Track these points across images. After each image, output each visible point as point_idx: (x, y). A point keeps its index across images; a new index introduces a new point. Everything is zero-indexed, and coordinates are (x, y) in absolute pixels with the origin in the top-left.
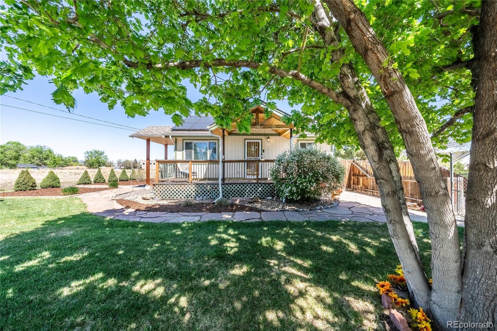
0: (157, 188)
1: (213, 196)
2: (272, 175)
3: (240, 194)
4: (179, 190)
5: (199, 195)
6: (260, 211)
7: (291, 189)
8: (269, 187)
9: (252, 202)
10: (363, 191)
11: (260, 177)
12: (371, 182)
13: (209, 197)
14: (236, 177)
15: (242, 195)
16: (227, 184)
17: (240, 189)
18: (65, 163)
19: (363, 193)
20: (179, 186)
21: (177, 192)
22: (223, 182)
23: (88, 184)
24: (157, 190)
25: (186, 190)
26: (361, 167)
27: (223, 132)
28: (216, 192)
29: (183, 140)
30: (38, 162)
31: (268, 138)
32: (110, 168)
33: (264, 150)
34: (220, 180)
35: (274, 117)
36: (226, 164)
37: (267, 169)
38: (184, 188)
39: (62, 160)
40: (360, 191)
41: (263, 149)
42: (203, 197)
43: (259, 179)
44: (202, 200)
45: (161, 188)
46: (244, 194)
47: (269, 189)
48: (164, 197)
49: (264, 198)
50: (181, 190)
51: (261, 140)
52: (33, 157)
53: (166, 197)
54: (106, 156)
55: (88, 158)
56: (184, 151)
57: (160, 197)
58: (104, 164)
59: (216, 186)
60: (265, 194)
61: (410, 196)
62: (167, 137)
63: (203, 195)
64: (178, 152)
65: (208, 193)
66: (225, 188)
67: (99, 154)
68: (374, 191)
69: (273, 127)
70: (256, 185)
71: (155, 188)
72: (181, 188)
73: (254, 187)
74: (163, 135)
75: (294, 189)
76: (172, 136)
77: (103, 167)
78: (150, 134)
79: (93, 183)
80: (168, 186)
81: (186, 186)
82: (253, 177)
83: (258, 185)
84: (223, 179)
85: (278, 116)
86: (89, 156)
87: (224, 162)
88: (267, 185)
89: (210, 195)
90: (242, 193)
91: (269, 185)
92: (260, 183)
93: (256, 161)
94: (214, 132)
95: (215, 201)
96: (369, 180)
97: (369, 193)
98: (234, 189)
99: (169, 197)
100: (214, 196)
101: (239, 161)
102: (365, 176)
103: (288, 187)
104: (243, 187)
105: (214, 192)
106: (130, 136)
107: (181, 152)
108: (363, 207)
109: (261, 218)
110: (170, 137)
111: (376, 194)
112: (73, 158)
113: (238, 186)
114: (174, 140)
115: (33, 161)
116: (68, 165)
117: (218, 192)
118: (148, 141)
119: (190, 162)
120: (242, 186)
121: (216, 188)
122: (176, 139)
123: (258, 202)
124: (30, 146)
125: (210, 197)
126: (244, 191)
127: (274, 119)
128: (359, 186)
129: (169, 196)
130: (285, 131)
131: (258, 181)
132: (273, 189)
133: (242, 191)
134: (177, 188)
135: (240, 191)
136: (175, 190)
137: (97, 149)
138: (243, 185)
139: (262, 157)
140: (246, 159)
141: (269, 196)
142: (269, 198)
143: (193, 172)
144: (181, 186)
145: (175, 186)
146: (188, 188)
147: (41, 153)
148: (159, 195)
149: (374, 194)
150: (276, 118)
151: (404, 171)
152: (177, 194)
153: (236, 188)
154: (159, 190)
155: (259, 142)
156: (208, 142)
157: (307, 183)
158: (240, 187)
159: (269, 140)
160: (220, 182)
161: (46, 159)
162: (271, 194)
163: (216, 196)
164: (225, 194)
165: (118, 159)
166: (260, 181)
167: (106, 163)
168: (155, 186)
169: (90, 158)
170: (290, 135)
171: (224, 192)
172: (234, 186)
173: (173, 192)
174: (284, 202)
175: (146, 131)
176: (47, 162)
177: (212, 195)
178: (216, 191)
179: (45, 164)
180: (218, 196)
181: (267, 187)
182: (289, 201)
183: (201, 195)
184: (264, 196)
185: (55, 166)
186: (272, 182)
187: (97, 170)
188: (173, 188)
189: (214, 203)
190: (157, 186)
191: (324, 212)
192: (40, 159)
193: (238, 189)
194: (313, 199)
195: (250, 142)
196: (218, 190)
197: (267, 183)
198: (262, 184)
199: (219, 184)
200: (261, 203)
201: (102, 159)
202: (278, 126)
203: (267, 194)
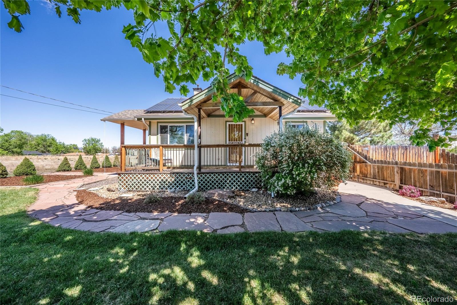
0: (122, 178)
1: (187, 188)
2: (258, 163)
3: (220, 186)
4: (147, 180)
5: (171, 187)
6: (243, 211)
7: (285, 182)
8: (254, 176)
9: (233, 197)
10: (360, 180)
11: (243, 164)
12: (372, 170)
13: (182, 188)
14: (214, 164)
15: (221, 187)
16: (203, 173)
17: (219, 179)
18: (67, 150)
19: (361, 182)
20: (148, 176)
21: (145, 183)
22: (200, 170)
23: (68, 171)
24: (123, 180)
25: (156, 180)
26: (358, 152)
27: (199, 111)
28: (191, 183)
29: (158, 122)
30: (43, 149)
31: (253, 119)
32: (105, 154)
33: (247, 134)
34: (195, 168)
35: (259, 92)
36: (202, 149)
37: (252, 155)
38: (154, 178)
39: (65, 147)
40: (357, 180)
41: (247, 132)
42: (175, 188)
43: (242, 167)
44: (174, 192)
45: (127, 178)
46: (224, 186)
47: (254, 179)
48: (131, 189)
49: (248, 190)
50: (150, 180)
51: (245, 122)
52: (38, 145)
53: (133, 189)
54: (102, 143)
55: (86, 145)
56: (159, 135)
57: (127, 189)
58: (100, 151)
59: (191, 175)
60: (250, 185)
61: (428, 187)
62: (139, 119)
63: (175, 186)
64: (152, 137)
65: (182, 184)
66: (201, 178)
67: (95, 141)
68: (375, 180)
69: (259, 104)
70: (239, 175)
71: (120, 178)
72: (150, 178)
73: (236, 177)
74: (135, 117)
75: (289, 181)
76: (145, 119)
77: (99, 154)
78: (123, 117)
79: (73, 169)
80: (135, 176)
81: (156, 176)
82: (234, 164)
83: (241, 175)
84: (200, 167)
85: (264, 90)
86: (87, 143)
87: (200, 147)
88: (252, 174)
89: (184, 186)
90: (222, 183)
91: (254, 174)
92: (243, 173)
93: (238, 145)
94: (188, 112)
95: (186, 196)
96: (369, 168)
97: (368, 182)
98: (213, 180)
99: (137, 189)
100: (189, 188)
101: (218, 146)
102: (364, 162)
103: (281, 180)
104: (223, 177)
105: (189, 183)
106: (101, 120)
107: (156, 136)
108: (374, 203)
109: (243, 225)
110: (143, 119)
111: (377, 183)
112: (74, 145)
113: (217, 175)
114: (148, 123)
115: (38, 148)
116: (69, 152)
117: (193, 183)
118: (123, 125)
119: (161, 147)
120: (221, 175)
121: (191, 178)
122: (150, 122)
123: (241, 195)
124: (36, 134)
125: (184, 188)
126: (223, 181)
127: (259, 95)
128: (356, 174)
129: (137, 187)
130: (273, 110)
131: (240, 170)
132: (258, 179)
133: (221, 181)
134: (145, 178)
135: (219, 181)
136: (143, 180)
137: (94, 137)
138: (223, 175)
139: (245, 142)
140: (228, 143)
141: (254, 188)
142: (254, 190)
143: (164, 158)
144: (150, 176)
145: (143, 176)
146: (158, 178)
147: (45, 140)
148: (125, 186)
149: (375, 183)
150: (262, 94)
151: (405, 157)
152: (145, 185)
153: (215, 177)
154: (125, 180)
155: (242, 125)
156: (185, 125)
157: (306, 174)
158: (219, 177)
159: (253, 122)
160: (195, 171)
161: (49, 146)
162: (256, 185)
163: (191, 188)
164: (202, 185)
165: (113, 146)
166: (243, 170)
167: (102, 150)
168: (120, 176)
169: (87, 145)
170: (278, 115)
171: (200, 183)
172: (212, 175)
173: (141, 182)
174: (273, 196)
175: (120, 114)
176: (51, 149)
177: (186, 186)
178: (191, 181)
179: (49, 151)
180: (193, 187)
181: (252, 177)
182: (280, 196)
183: (173, 186)
184: (247, 188)
185: (57, 153)
186: (257, 170)
187: (92, 157)
188: (141, 178)
189: (185, 198)
190: (122, 176)
191: (328, 212)
192: (44, 146)
193: (217, 179)
194: (309, 192)
195: (232, 125)
196: (193, 181)
197: (252, 172)
198: (245, 173)
199: (193, 174)
200: (245, 198)
201: (98, 146)
202: (264, 104)
203: (252, 185)
